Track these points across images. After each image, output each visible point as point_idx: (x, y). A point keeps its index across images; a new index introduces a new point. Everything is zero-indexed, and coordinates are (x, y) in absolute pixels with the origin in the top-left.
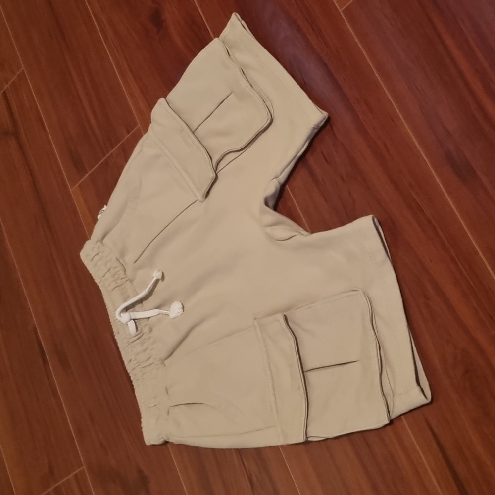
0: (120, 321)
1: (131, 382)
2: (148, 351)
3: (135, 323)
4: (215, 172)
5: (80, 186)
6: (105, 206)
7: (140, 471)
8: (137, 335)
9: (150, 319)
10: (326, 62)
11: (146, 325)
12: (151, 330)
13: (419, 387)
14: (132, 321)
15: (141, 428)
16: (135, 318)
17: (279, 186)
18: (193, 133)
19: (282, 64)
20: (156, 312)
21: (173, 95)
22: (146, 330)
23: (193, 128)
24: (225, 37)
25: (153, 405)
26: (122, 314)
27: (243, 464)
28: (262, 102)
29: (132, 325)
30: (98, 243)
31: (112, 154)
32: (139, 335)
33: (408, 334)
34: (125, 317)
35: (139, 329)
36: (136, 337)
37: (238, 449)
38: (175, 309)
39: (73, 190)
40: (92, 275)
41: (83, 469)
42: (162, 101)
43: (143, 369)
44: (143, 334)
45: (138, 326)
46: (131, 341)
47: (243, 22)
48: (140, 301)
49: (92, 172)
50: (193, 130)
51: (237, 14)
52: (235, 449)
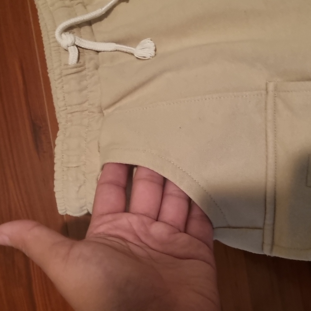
2: (85, 92)
3: (79, 52)
8: (76, 67)
9: (100, 53)
11: (91, 59)
12: (97, 68)
14: (76, 48)
16: (79, 45)
20: (112, 46)
22: (90, 65)
25: (74, 166)
26: (63, 35)
29: (73, 54)
32: (80, 69)
34: (67, 40)
35: (80, 60)
36: (75, 70)
43: (69, 116)
44: (85, 69)
45: (81, 57)
46: (65, 72)
48: (90, 23)
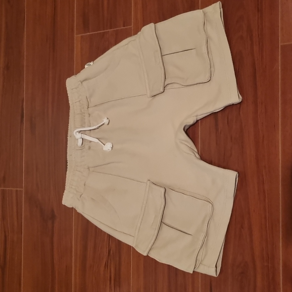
0: (75, 136)
1: (67, 165)
3: (83, 140)
4: (164, 88)
5: (82, 36)
6: (92, 62)
7: (53, 211)
9: (91, 142)
10: (257, 68)
11: (88, 144)
12: (89, 148)
13: (215, 268)
14: (82, 139)
15: (63, 195)
17: (195, 121)
18: (162, 56)
19: (231, 52)
20: (97, 141)
21: (160, 25)
22: (87, 147)
23: (163, 54)
24: (207, 12)
26: (77, 133)
27: (109, 242)
28: (209, 67)
29: (80, 142)
30: (80, 83)
31: (108, 31)
32: (82, 148)
33: (223, 240)
34: (78, 136)
36: (80, 148)
37: (109, 235)
38: (108, 147)
39: (77, 37)
40: (69, 98)
41: (23, 190)
42: (152, 25)
44: (84, 148)
45: (83, 143)
47: (222, 9)
49: (92, 34)
50: (162, 55)
51: (221, 3)
52: (108, 234)
